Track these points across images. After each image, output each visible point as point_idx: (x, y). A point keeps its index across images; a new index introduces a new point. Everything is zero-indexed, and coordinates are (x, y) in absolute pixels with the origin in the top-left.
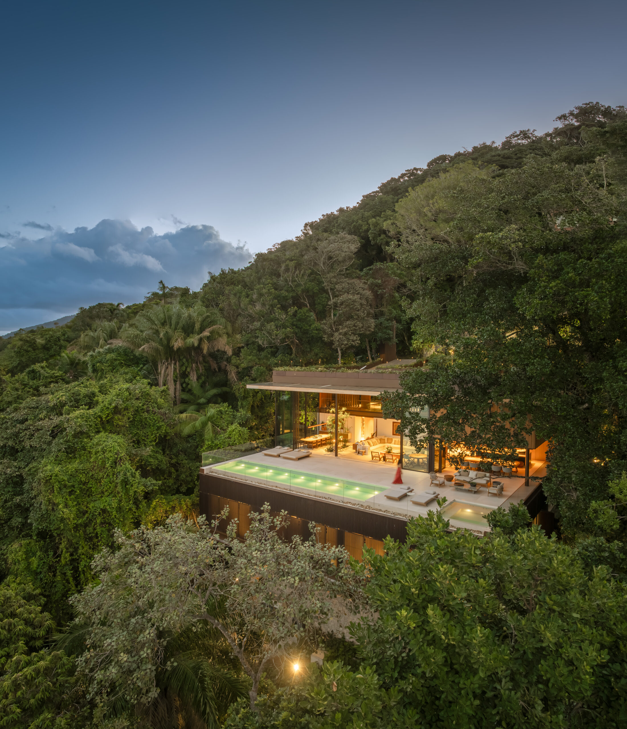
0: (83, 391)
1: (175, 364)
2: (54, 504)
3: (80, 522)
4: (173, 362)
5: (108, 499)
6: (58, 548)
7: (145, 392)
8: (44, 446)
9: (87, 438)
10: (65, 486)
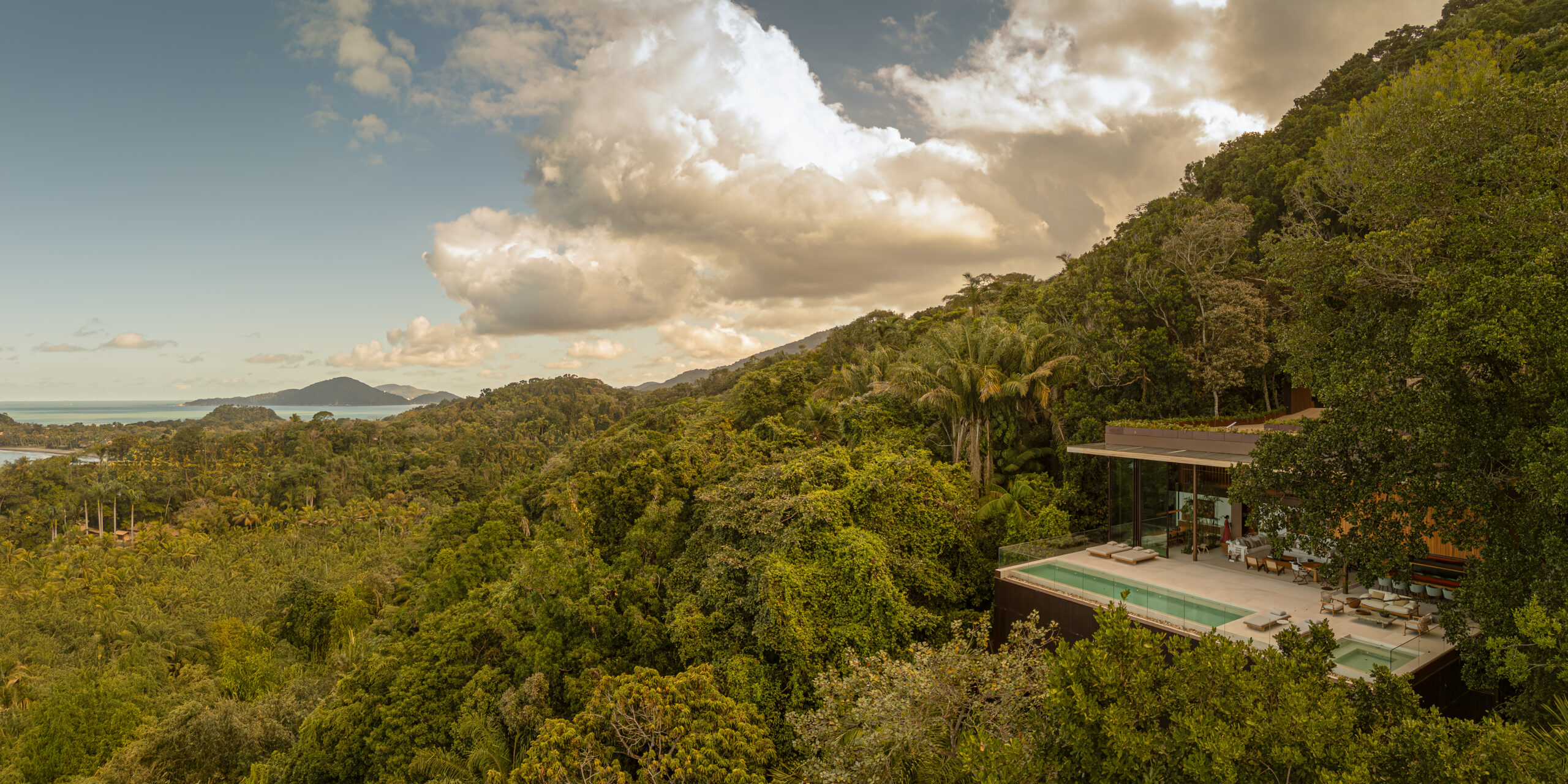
0: (829, 462)
1: (983, 424)
2: (784, 616)
3: (817, 650)
4: (979, 421)
5: (857, 626)
6: (788, 680)
7: (922, 470)
8: (774, 535)
9: (829, 531)
10: (799, 594)
